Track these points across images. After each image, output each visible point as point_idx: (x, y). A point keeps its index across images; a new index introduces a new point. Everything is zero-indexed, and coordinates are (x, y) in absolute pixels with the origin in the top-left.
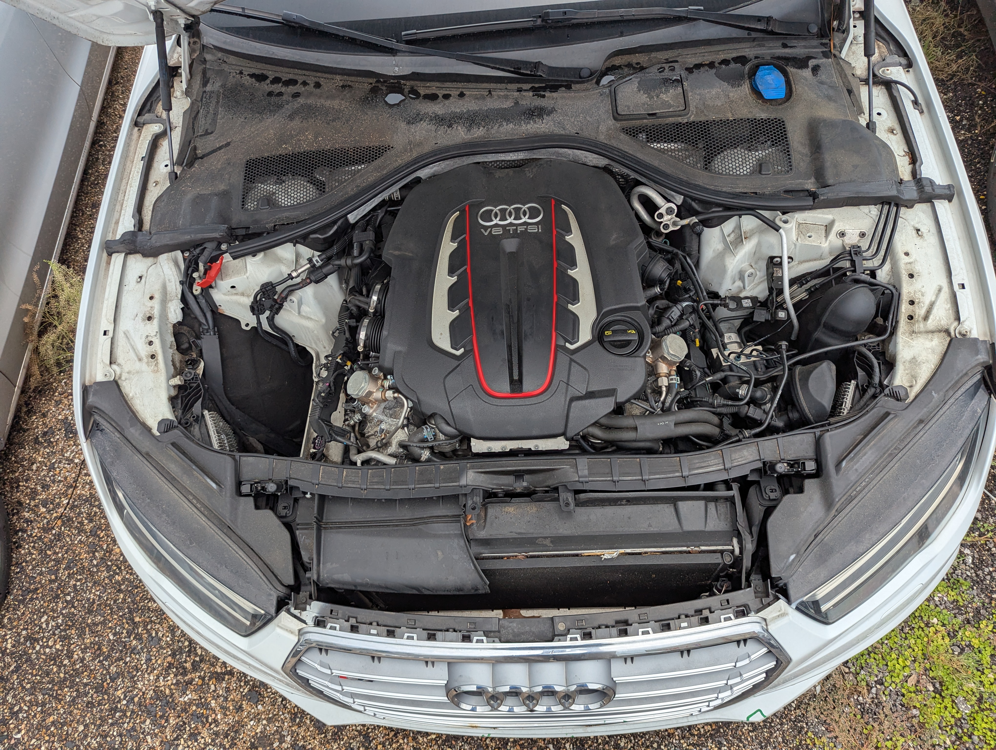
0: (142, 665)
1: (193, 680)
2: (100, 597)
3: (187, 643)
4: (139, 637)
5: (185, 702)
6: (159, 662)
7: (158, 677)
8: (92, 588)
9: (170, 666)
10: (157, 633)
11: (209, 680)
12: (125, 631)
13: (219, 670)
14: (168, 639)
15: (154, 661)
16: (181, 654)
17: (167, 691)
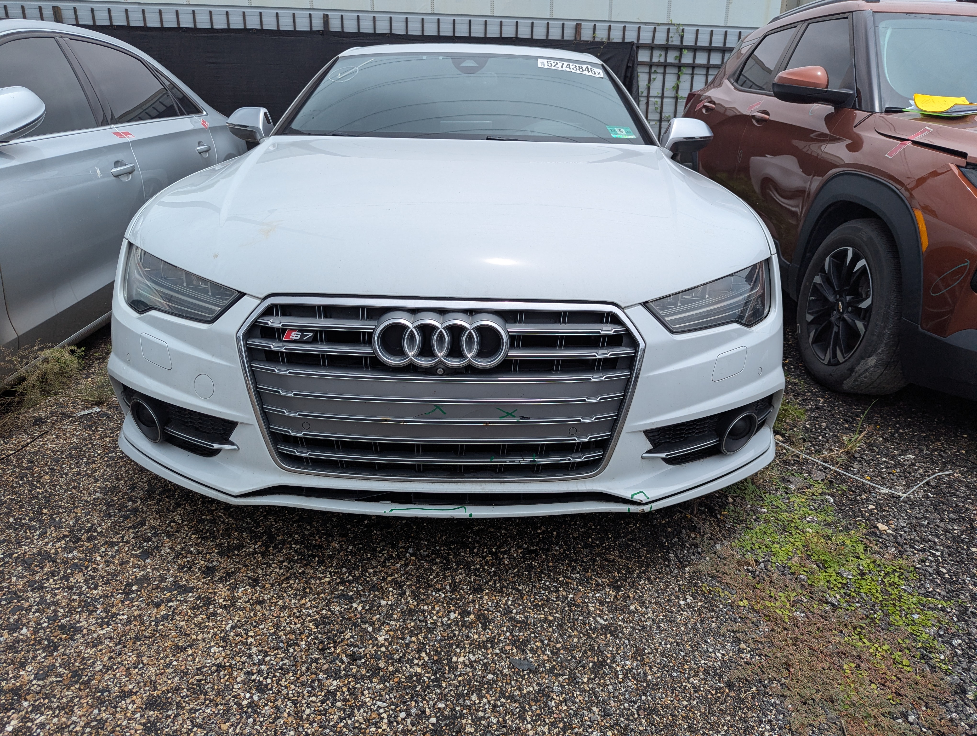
0: (33, 536)
1: (83, 545)
2: (13, 500)
3: (89, 525)
4: (41, 522)
5: (68, 558)
6: (53, 535)
7: (47, 543)
8: (8, 495)
9: (65, 536)
10: (61, 519)
11: (101, 546)
12: (27, 518)
13: (115, 540)
14: (71, 523)
15: (48, 534)
16: (80, 531)
17: (53, 551)
